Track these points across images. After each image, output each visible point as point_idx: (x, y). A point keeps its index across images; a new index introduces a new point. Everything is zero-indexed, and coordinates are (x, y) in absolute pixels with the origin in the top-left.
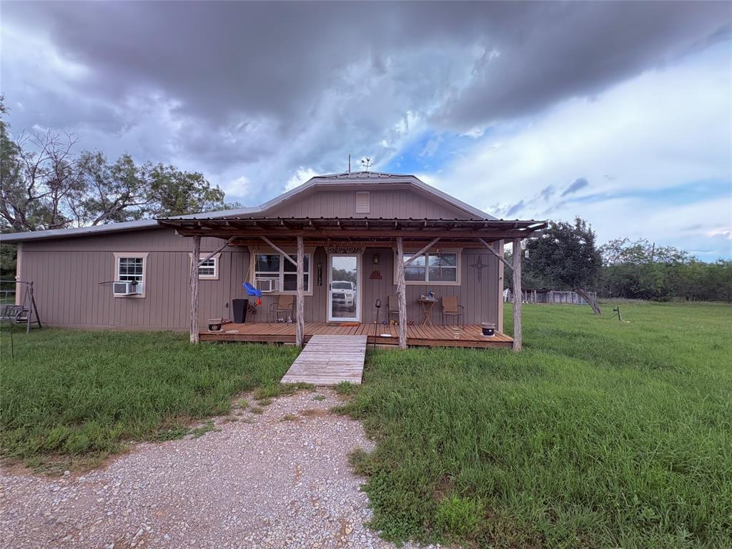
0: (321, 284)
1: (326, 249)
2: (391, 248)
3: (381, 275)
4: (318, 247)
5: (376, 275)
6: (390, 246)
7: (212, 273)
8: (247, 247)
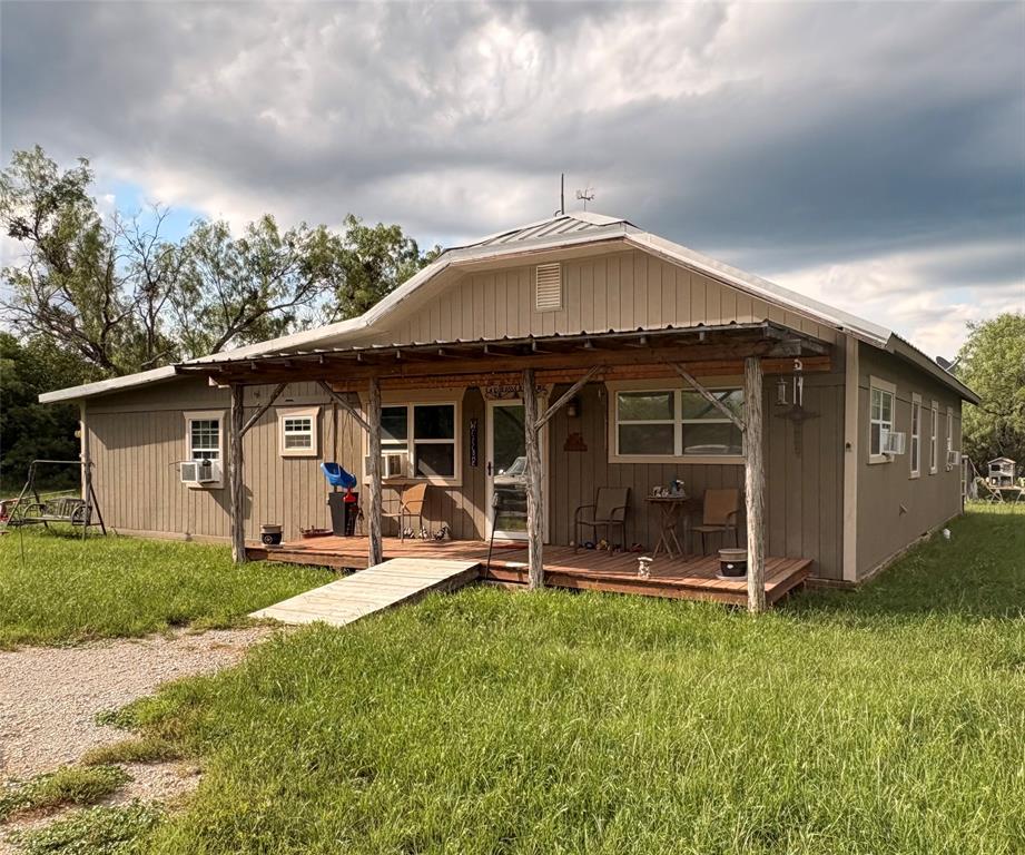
0: (476, 464)
1: (483, 389)
2: (603, 383)
3: (585, 442)
4: (469, 388)
5: (575, 444)
6: (601, 378)
7: (308, 444)
8: (356, 393)
